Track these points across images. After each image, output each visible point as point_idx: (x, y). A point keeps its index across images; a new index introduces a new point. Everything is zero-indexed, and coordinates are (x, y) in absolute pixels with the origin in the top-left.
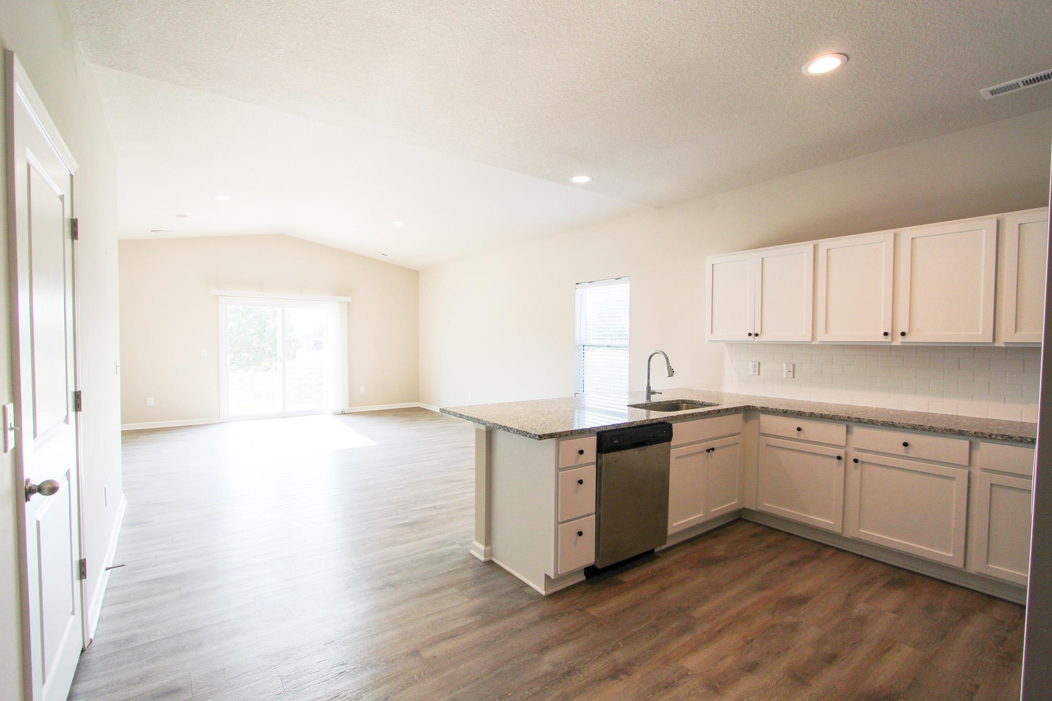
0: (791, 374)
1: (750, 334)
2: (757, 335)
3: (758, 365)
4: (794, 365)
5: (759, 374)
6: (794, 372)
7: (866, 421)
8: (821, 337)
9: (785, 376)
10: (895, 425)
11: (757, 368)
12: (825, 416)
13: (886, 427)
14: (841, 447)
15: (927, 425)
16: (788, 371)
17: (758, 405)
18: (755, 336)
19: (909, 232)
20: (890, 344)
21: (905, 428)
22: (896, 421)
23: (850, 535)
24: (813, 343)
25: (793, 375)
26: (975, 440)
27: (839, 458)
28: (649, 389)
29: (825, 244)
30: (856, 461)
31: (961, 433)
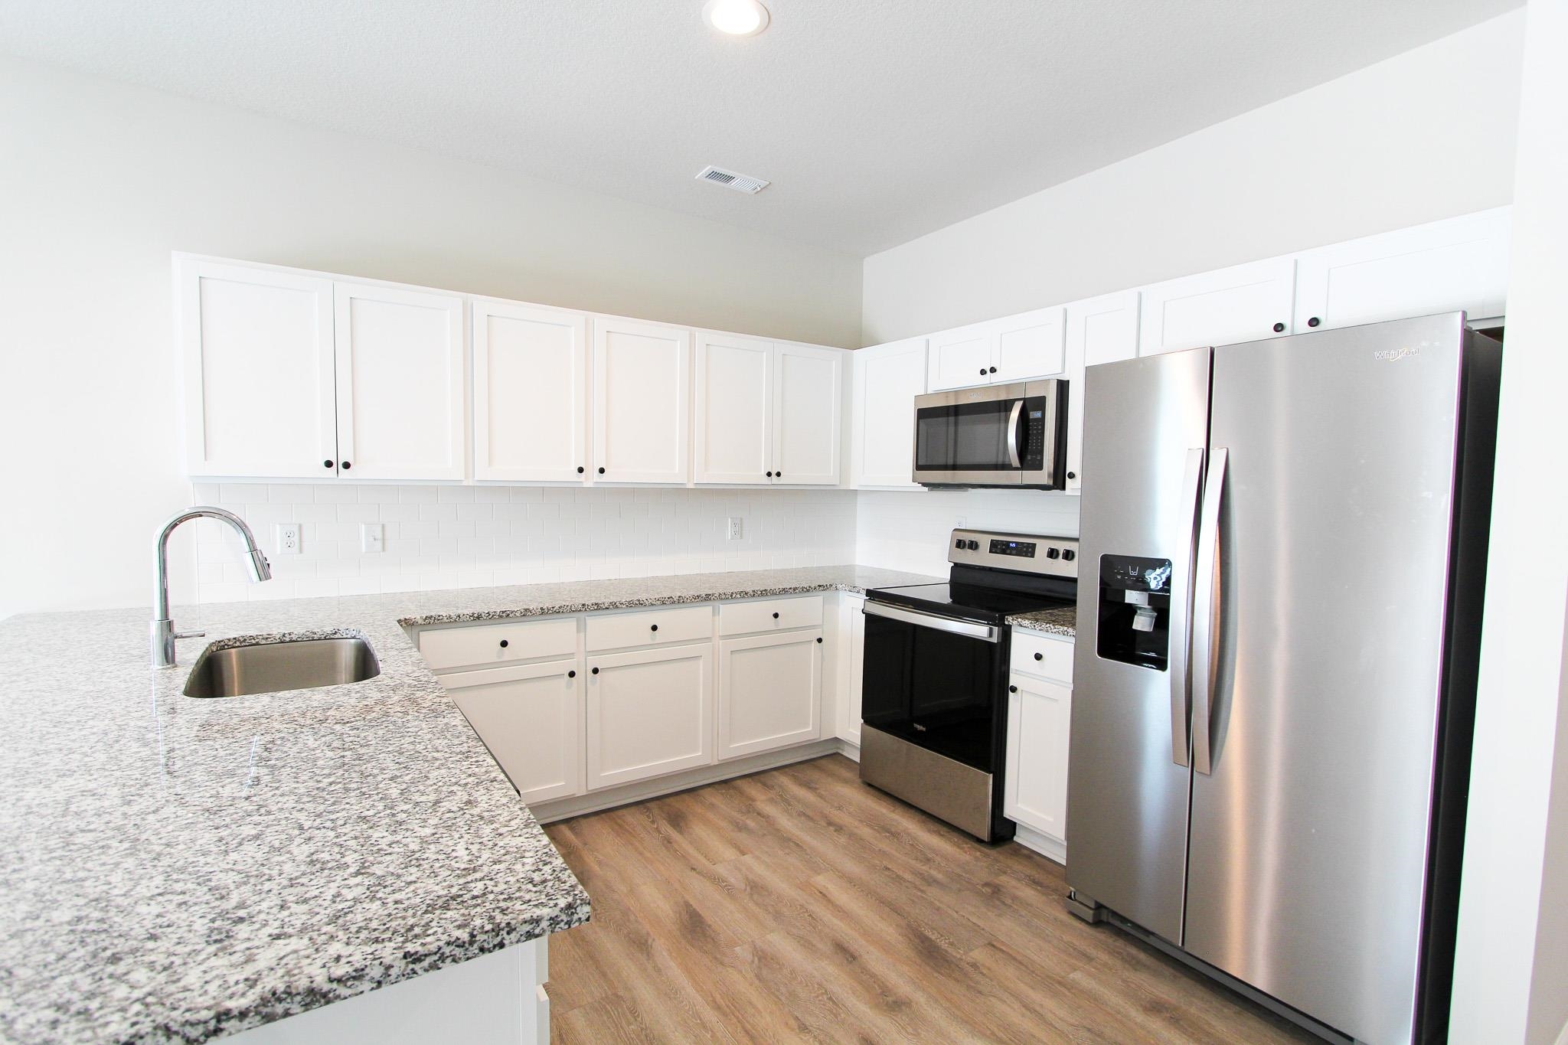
0: (379, 544)
1: (329, 464)
2: (347, 465)
3: (297, 533)
4: (383, 526)
5: (301, 551)
6: (383, 540)
7: (606, 605)
8: (485, 473)
9: (364, 550)
10: (642, 604)
11: (296, 539)
12: (548, 610)
13: (630, 610)
14: (571, 655)
15: (676, 595)
16: (372, 539)
17: (417, 615)
18: (340, 466)
19: (603, 322)
20: (585, 485)
21: (652, 605)
22: (643, 597)
23: (590, 789)
24: (465, 483)
25: (384, 544)
26: (716, 603)
27: (572, 674)
28: (167, 625)
29: (484, 304)
30: (596, 671)
31: (708, 598)
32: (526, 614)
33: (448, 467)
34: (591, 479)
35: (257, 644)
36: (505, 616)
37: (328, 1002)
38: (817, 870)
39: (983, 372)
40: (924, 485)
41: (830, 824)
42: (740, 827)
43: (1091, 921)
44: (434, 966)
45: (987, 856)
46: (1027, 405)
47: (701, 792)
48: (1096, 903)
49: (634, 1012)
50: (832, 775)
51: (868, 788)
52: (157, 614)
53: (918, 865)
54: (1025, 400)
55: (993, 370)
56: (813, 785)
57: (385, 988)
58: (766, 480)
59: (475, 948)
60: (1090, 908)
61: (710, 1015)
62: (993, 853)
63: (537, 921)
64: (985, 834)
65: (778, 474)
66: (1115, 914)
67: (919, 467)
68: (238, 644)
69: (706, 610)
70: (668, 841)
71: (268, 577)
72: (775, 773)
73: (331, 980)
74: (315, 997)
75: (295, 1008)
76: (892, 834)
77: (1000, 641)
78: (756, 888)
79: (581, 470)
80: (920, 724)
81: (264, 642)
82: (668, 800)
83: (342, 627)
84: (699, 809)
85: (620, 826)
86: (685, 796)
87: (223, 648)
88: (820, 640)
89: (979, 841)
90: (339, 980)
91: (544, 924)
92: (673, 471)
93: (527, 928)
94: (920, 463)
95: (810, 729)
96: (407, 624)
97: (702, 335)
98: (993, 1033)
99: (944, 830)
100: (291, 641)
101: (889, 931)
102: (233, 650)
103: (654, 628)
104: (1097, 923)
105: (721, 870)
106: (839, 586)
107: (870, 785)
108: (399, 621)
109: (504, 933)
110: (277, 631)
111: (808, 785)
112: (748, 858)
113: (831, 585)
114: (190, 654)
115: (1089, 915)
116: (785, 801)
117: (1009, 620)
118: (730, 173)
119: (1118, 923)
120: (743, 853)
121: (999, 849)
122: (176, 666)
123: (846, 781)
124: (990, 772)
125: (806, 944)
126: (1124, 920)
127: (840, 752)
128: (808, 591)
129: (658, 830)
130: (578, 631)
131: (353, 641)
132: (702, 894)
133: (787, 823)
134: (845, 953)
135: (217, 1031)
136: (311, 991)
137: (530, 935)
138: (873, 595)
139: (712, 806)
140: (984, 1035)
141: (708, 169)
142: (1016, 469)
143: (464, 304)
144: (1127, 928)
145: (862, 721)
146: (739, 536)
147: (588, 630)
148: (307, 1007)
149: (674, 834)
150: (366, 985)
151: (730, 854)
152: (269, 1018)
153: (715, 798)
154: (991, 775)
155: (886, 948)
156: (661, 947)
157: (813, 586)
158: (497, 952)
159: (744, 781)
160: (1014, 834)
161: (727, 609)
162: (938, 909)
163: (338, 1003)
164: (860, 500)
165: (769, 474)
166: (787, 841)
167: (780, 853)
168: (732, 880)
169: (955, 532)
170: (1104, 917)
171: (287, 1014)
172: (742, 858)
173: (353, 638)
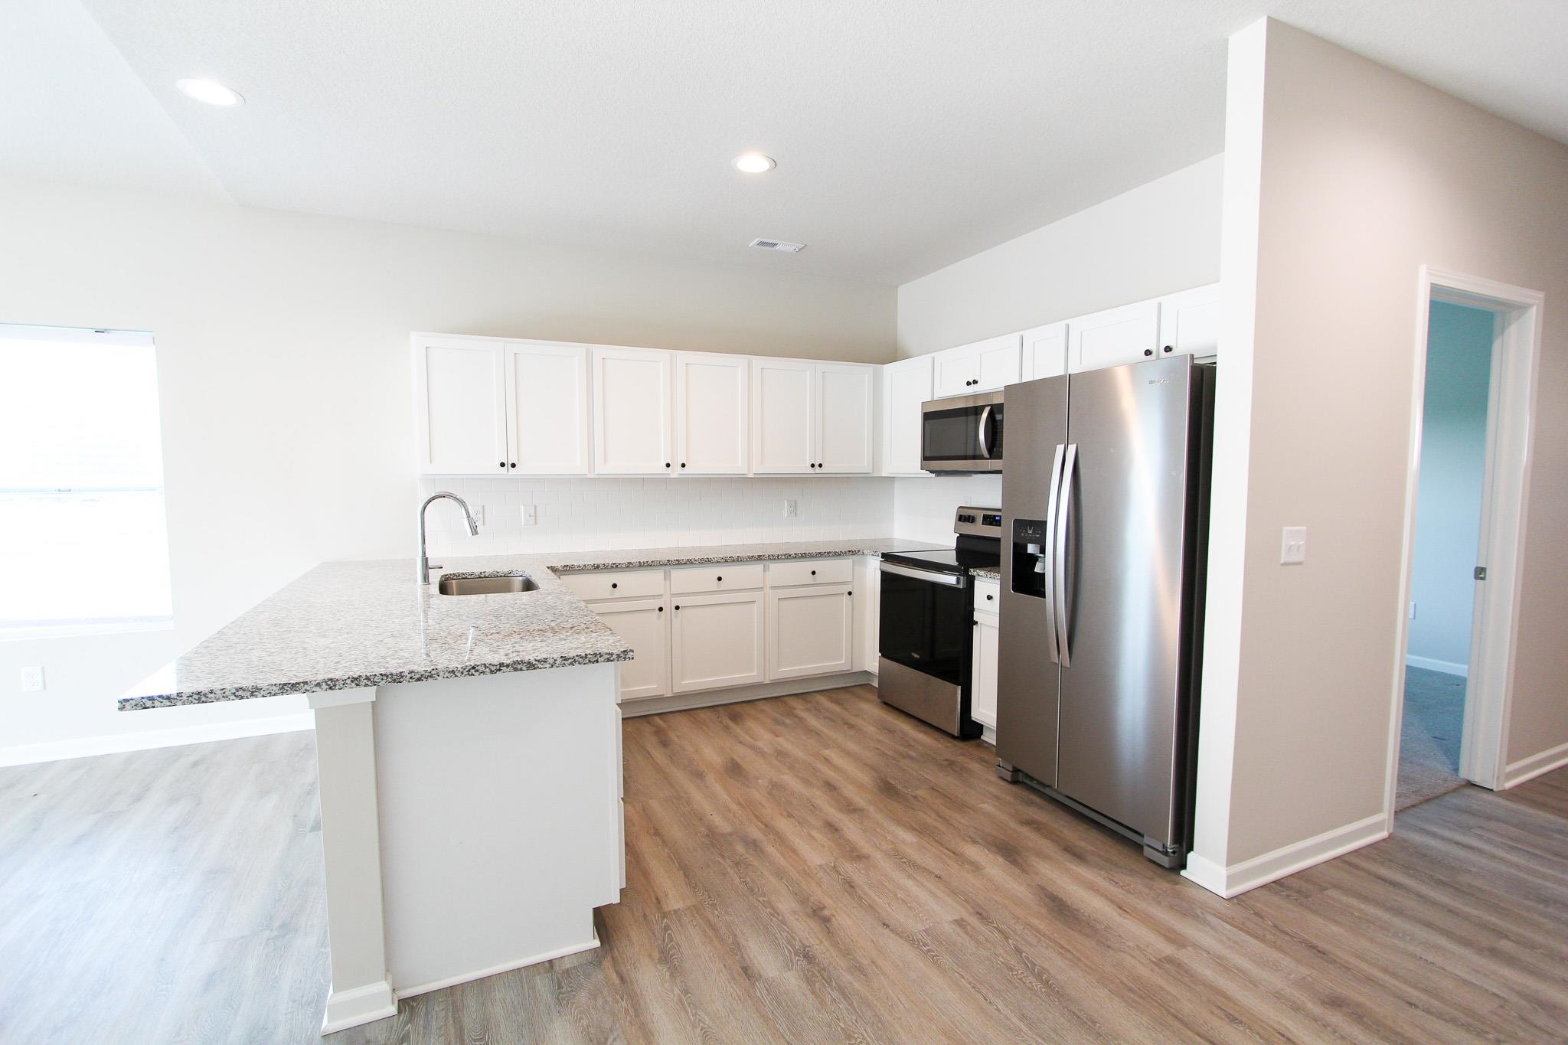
0: (533, 519)
1: (503, 465)
2: (513, 465)
3: (481, 511)
4: (535, 507)
5: (484, 524)
6: (536, 517)
7: (685, 561)
8: (602, 469)
9: (523, 524)
10: (710, 561)
11: (481, 515)
12: (644, 563)
13: (702, 565)
14: (660, 596)
15: (735, 556)
16: (528, 516)
17: (558, 564)
18: (510, 466)
19: (683, 357)
20: (672, 476)
21: (718, 562)
22: (710, 557)
23: (674, 691)
24: (588, 476)
25: (536, 519)
26: (767, 563)
27: (661, 609)
28: (425, 561)
29: (600, 351)
30: (677, 608)
31: (759, 558)
32: (629, 566)
33: (578, 465)
34: (676, 472)
35: (466, 578)
36: (615, 567)
37: (535, 669)
38: (827, 747)
39: (969, 384)
40: (931, 472)
41: (846, 723)
42: (778, 723)
43: (1009, 780)
44: (571, 664)
45: (955, 746)
46: (995, 410)
47: (757, 703)
48: (1013, 767)
49: (689, 803)
50: (860, 697)
51: (885, 706)
52: (420, 555)
53: (901, 748)
54: (992, 405)
55: (975, 382)
56: (841, 702)
57: (554, 668)
58: (811, 470)
59: (587, 661)
60: (1008, 770)
61: (734, 807)
62: (961, 744)
63: (612, 654)
64: (956, 731)
65: (820, 465)
66: (1027, 776)
67: (925, 458)
68: (455, 577)
69: (758, 567)
70: (727, 728)
71: (477, 533)
72: (815, 694)
73: (536, 660)
74: (531, 666)
75: (524, 668)
76: (890, 731)
77: (965, 587)
78: (781, 754)
79: (668, 465)
80: (916, 653)
81: (469, 577)
82: (732, 707)
83: (514, 570)
84: (753, 712)
85: (695, 719)
86: (744, 705)
87: (447, 579)
88: (850, 593)
89: (953, 737)
90: (538, 661)
91: (614, 656)
92: (737, 465)
93: (607, 656)
94: (926, 455)
95: (843, 662)
96: (553, 569)
97: (759, 362)
98: (911, 826)
99: (930, 731)
100: (485, 577)
101: (864, 778)
102: (454, 581)
103: (720, 579)
104: (1014, 782)
105: (760, 744)
106: (865, 552)
107: (885, 703)
108: (548, 567)
109: (598, 656)
110: (477, 570)
111: (837, 702)
112: (780, 739)
113: (859, 551)
114: (435, 577)
115: (1008, 776)
116: (817, 710)
117: (973, 572)
118: (774, 242)
119: (1029, 782)
120: (777, 736)
121: (967, 743)
122: (429, 584)
123: (867, 700)
124: (959, 685)
125: (805, 781)
126: (1032, 779)
127: (870, 683)
128: (840, 555)
129: (721, 722)
130: (665, 579)
131: (521, 578)
132: (741, 753)
133: (813, 721)
134: (830, 787)
135: (500, 670)
136: (529, 663)
137: (609, 660)
138: (888, 557)
139: (762, 711)
140: (906, 827)
141: (757, 240)
142: (987, 459)
143: (587, 351)
144: (1034, 784)
145: (880, 654)
146: (793, 514)
147: (672, 578)
148: (528, 669)
149: (731, 724)
150: (548, 666)
151: (768, 736)
152: (516, 670)
153: (766, 707)
154: (960, 687)
155: (861, 786)
156: (711, 779)
157: (843, 551)
158: (595, 664)
159: (791, 698)
160: (981, 733)
161: (774, 567)
162: (904, 770)
163: (538, 670)
164: (897, 485)
165: (813, 466)
166: (810, 731)
167: (804, 737)
168: (766, 749)
169: (960, 509)
170: (1021, 777)
171: (521, 670)
172: (776, 739)
173: (521, 576)
